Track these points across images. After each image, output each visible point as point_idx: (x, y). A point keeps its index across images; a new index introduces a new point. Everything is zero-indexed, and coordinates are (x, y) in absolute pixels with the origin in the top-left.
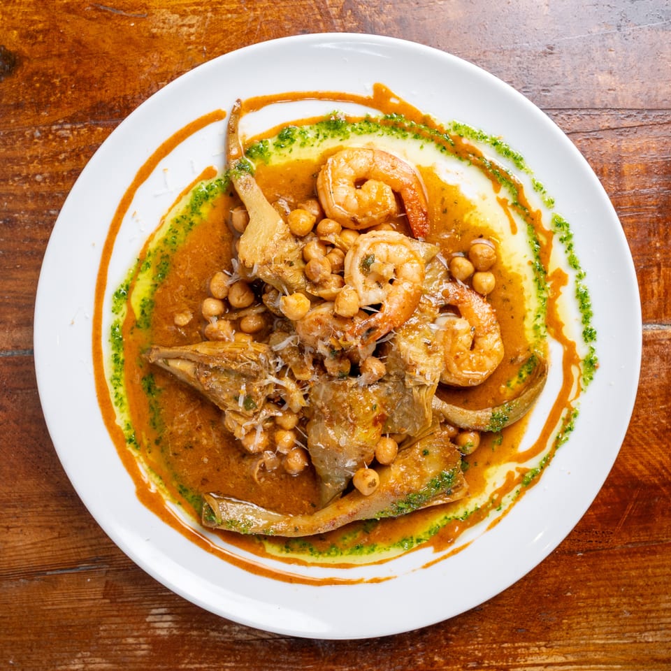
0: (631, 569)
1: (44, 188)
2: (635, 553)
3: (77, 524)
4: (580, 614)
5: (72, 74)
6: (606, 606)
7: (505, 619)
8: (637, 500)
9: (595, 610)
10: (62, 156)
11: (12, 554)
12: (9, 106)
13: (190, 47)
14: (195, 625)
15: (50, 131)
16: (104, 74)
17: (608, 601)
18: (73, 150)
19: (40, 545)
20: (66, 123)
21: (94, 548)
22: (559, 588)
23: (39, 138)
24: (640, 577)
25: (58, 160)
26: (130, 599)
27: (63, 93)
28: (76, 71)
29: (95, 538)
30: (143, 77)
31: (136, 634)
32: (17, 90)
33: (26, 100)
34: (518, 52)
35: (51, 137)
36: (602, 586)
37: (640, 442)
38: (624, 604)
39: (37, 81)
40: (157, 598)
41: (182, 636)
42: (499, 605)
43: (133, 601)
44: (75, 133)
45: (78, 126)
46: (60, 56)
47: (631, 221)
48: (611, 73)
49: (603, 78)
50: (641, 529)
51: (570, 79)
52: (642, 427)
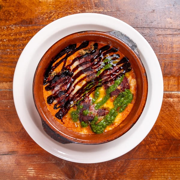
0: (171, 165)
1: (6, 43)
2: (173, 160)
4: (156, 177)
5: (16, 11)
6: (163, 175)
7: (133, 177)
8: (174, 144)
9: (160, 176)
10: (12, 34)
13: (50, 5)
14: (41, 173)
15: (9, 27)
16: (25, 12)
17: (164, 174)
18: (15, 33)
20: (13, 25)
22: (150, 169)
23: (6, 29)
24: (174, 167)
25: (11, 36)
26: (23, 164)
27: (13, 16)
28: (17, 11)
29: (14, 145)
31: (23, 175)
33: (3, 18)
34: (144, 11)
35: (9, 29)
36: (163, 169)
37: (176, 127)
38: (169, 175)
39: (6, 13)
40: (30, 164)
41: (37, 176)
42: (131, 173)
43: (23, 165)
44: (16, 28)
45: (17, 26)
46: (13, 6)
47: (175, 61)
48: (171, 18)
49: (168, 20)
50: (175, 153)
51: (159, 19)
52: (177, 122)
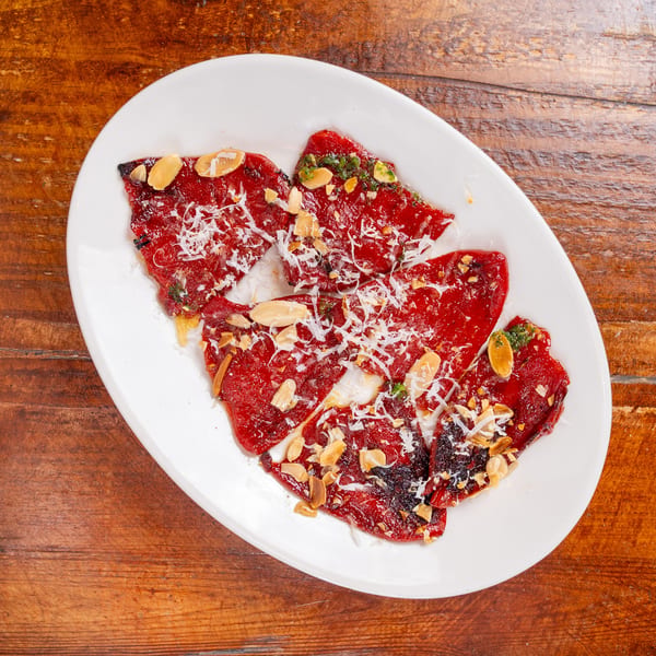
3: (248, 593)
11: (154, 625)
12: (211, 37)
16: (339, 12)
19: (194, 617)
21: (267, 624)
29: (270, 612)
30: (389, 21)
32: (222, 19)
33: (235, 32)
39: (250, 11)
